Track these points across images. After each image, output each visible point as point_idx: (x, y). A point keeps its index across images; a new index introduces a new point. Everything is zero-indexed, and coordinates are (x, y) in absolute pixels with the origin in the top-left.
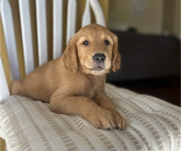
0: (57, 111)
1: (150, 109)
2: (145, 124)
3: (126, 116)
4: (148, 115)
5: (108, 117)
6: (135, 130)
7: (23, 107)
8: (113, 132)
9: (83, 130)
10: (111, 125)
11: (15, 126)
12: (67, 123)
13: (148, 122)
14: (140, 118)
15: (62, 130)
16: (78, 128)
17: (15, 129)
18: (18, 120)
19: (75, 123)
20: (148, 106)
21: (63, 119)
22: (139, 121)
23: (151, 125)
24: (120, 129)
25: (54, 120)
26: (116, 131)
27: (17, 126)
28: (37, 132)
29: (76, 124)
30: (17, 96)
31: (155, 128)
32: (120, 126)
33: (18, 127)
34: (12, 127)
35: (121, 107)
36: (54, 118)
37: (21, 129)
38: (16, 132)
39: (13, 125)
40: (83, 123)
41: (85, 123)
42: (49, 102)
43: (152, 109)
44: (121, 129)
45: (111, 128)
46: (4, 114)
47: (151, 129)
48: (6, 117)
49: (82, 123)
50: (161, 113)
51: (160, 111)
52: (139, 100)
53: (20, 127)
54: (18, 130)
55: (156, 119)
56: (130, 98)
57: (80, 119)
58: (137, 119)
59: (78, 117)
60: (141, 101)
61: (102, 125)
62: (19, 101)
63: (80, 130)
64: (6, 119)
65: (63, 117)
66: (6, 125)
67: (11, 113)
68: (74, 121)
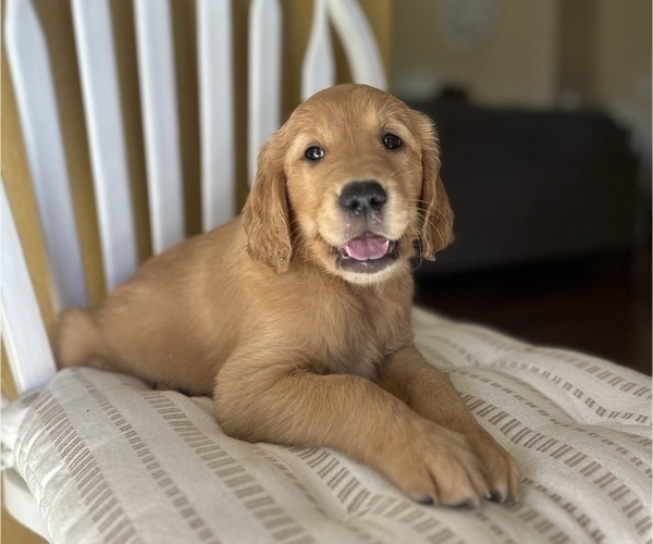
0: (249, 433)
1: (591, 405)
2: (590, 473)
3: (512, 443)
4: (592, 432)
7: (118, 420)
8: (484, 519)
9: (362, 513)
10: (474, 488)
11: (101, 507)
12: (301, 487)
13: (600, 466)
14: (565, 449)
17: (102, 520)
18: (110, 480)
19: (329, 484)
20: (579, 394)
21: (281, 467)
22: (566, 462)
23: (614, 478)
24: (503, 500)
25: (248, 478)
26: (494, 514)
27: (108, 508)
29: (333, 484)
31: (628, 491)
34: (88, 508)
35: (485, 406)
36: (250, 470)
37: (127, 521)
38: (108, 530)
39: (89, 500)
40: (358, 483)
41: (368, 482)
43: (596, 407)
46: (43, 450)
47: (617, 495)
48: (54, 464)
49: (354, 483)
50: (632, 421)
51: (628, 416)
52: (541, 371)
53: (120, 512)
54: (115, 524)
55: (625, 452)
56: (508, 364)
57: (344, 463)
58: (556, 455)
59: (333, 456)
60: (552, 377)
62: (94, 392)
63: (349, 509)
64: (55, 471)
65: (280, 462)
66: (59, 496)
67: (73, 445)
68: (323, 473)
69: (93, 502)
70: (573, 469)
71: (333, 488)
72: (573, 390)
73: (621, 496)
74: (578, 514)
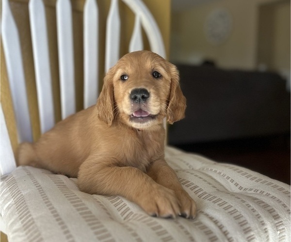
0: (89, 190)
1: (237, 186)
2: (227, 209)
3: (198, 198)
4: (233, 195)
5: (168, 199)
6: (211, 218)
7: (36, 183)
8: (177, 223)
9: (130, 220)
10: (174, 211)
11: (23, 215)
12: (105, 209)
13: (232, 206)
14: (219, 200)
15: (96, 219)
16: (122, 216)
17: (23, 219)
18: (28, 204)
20: (232, 181)
21: (98, 202)
22: (218, 205)
23: (237, 211)
24: (187, 217)
25: (84, 204)
26: (182, 221)
27: (26, 214)
28: (57, 223)
29: (119, 210)
30: (27, 167)
31: (242, 216)
32: (187, 212)
33: (28, 215)
34: (18, 215)
35: (189, 183)
36: (84, 201)
37: (32, 219)
38: (25, 223)
39: (20, 212)
40: (129, 209)
41: (133, 209)
42: (76, 177)
43: (239, 186)
44: (189, 218)
45: (174, 216)
46: (6, 196)
47: (237, 218)
48: (9, 200)
49: (128, 209)
50: (252, 192)
51: (251, 190)
52: (218, 172)
53: (30, 216)
54: (27, 220)
55: (244, 202)
56: (205, 169)
57: (125, 201)
58: (215, 202)
59: (121, 199)
60: (222, 174)
61: (159, 211)
62: (30, 174)
63: (125, 219)
64: (9, 203)
65: (98, 200)
66: (9, 212)
67: (17, 193)
68: (116, 206)
69: (21, 213)
70: (220, 207)
71: (119, 211)
72: (230, 179)
73: (239, 218)
74: (219, 224)
